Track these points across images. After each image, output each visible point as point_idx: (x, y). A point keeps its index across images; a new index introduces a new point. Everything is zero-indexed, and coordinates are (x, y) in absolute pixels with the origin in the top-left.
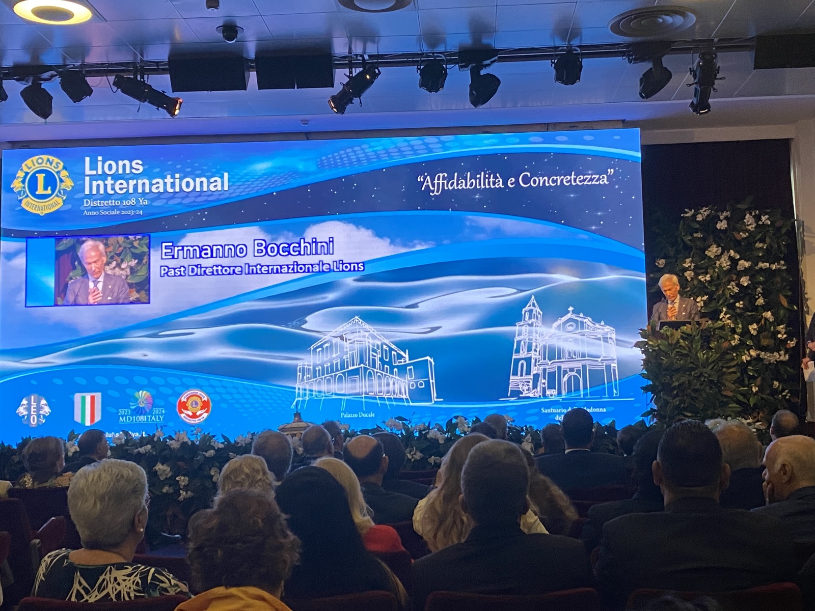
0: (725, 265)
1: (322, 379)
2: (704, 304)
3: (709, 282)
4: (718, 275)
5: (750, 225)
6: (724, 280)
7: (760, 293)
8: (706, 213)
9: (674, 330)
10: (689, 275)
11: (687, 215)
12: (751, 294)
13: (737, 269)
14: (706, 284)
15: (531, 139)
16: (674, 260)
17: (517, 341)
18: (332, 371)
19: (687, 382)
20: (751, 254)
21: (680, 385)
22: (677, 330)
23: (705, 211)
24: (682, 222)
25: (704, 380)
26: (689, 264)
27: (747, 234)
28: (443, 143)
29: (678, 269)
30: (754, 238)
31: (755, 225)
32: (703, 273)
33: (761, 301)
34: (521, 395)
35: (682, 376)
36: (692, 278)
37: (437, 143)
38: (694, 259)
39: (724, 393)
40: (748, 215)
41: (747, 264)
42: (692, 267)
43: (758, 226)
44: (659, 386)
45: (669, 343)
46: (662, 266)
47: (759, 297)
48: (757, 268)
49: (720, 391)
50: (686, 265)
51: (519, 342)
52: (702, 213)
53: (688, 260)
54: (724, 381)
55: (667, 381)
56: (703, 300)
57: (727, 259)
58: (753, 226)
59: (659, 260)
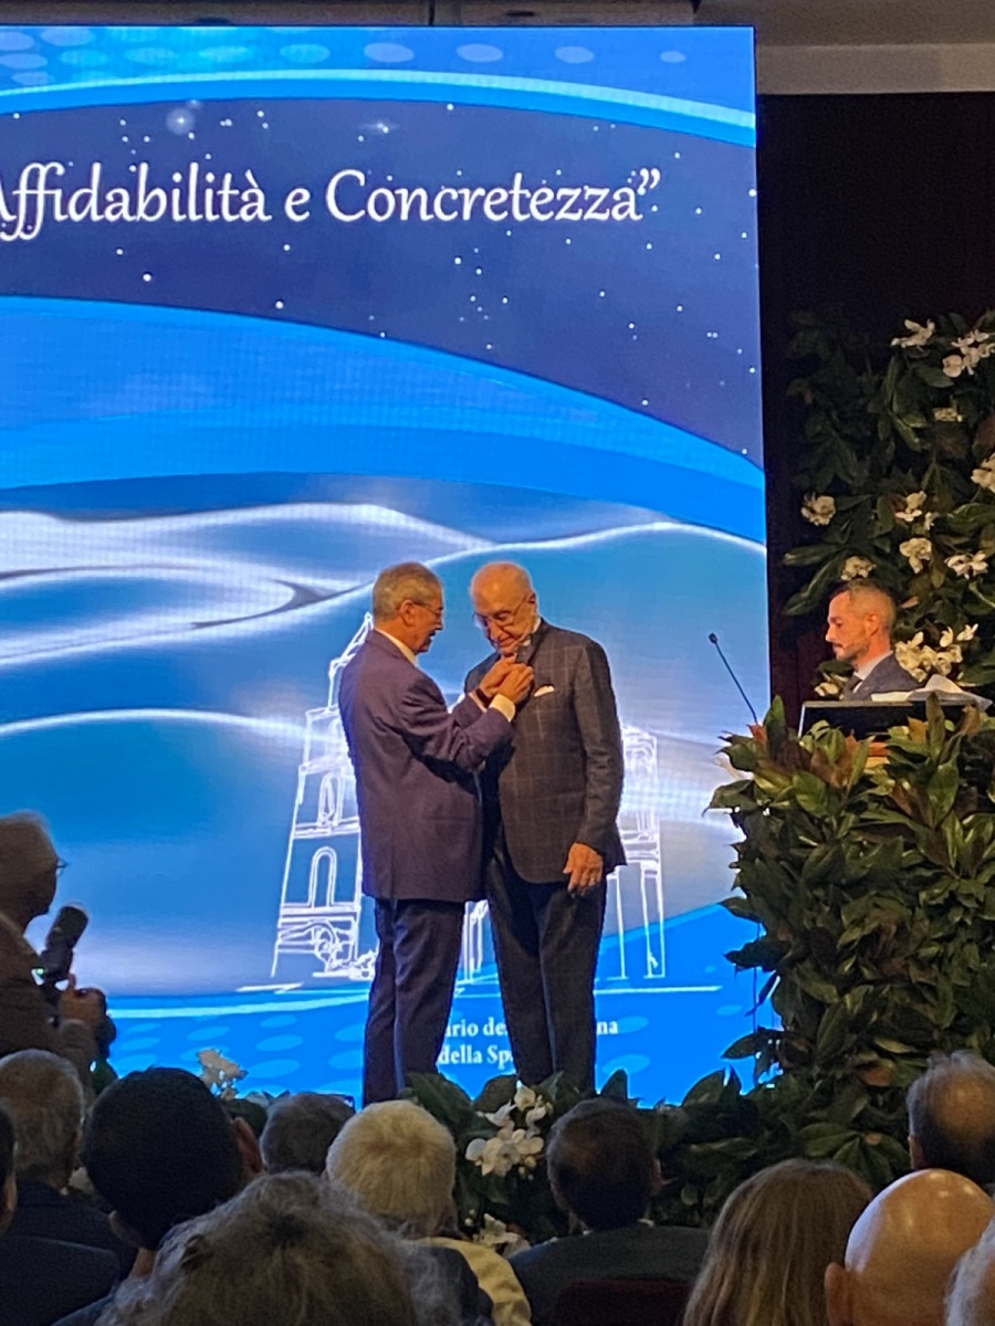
2: (964, 653)
3: (983, 578)
8: (976, 354)
9: (851, 740)
10: (915, 550)
11: (910, 343)
14: (973, 587)
15: (373, 51)
16: (865, 497)
17: (308, 778)
21: (867, 940)
23: (976, 345)
24: (892, 367)
26: (918, 513)
28: (49, 51)
29: (877, 533)
32: (960, 546)
34: (317, 975)
35: (877, 906)
36: (924, 562)
37: (30, 51)
38: (936, 499)
42: (928, 524)
45: (828, 785)
46: (825, 521)
50: (907, 517)
51: (314, 782)
52: (964, 351)
53: (914, 500)
56: (963, 642)
59: (813, 498)
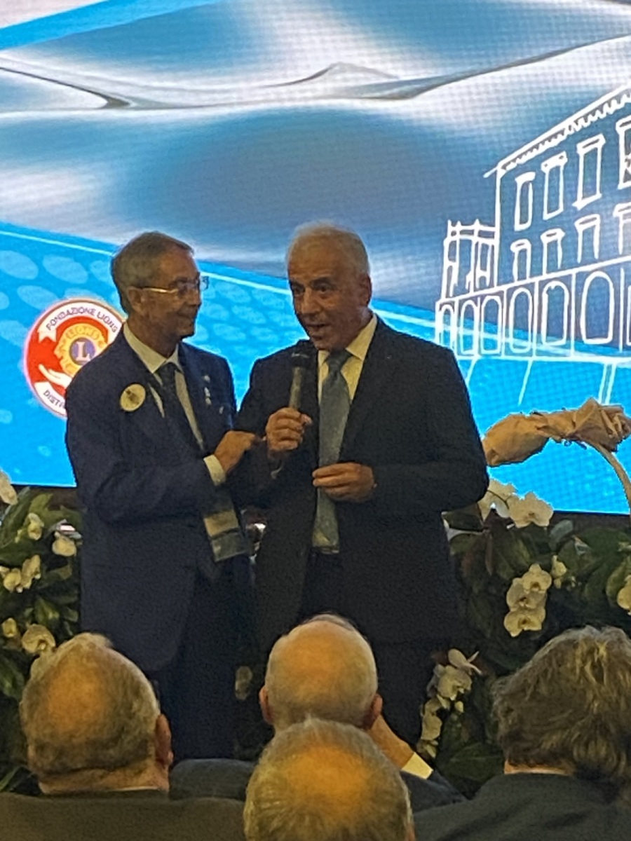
1: (530, 287)
18: (569, 263)
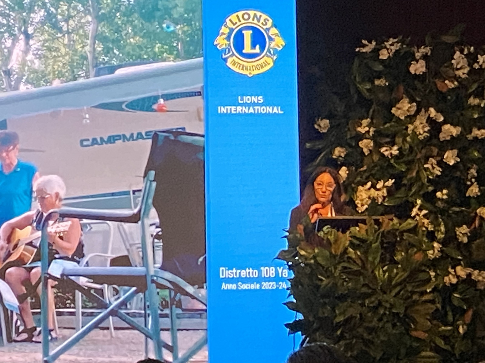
0: (422, 132)
2: (388, 192)
3: (397, 157)
4: (411, 147)
5: (461, 68)
6: (419, 156)
7: (474, 177)
8: (394, 48)
9: (340, 233)
10: (366, 145)
11: (364, 51)
12: (460, 178)
13: (439, 139)
14: (392, 161)
16: (343, 120)
19: (358, 316)
20: (462, 115)
21: (347, 321)
22: (344, 232)
23: (392, 45)
24: (356, 62)
25: (385, 314)
26: (367, 129)
27: (456, 83)
29: (349, 137)
30: (467, 90)
31: (468, 69)
32: (386, 143)
33: (474, 190)
35: (351, 306)
36: (370, 151)
38: (375, 121)
39: (414, 334)
40: (458, 53)
41: (455, 131)
42: (371, 133)
43: (472, 72)
44: (314, 322)
45: (331, 253)
46: (325, 131)
47: (472, 183)
48: (470, 137)
49: (408, 330)
50: (362, 130)
52: (388, 47)
53: (365, 122)
54: (413, 315)
55: (326, 315)
56: (387, 187)
57: (425, 121)
58: (466, 71)
59: (320, 120)
